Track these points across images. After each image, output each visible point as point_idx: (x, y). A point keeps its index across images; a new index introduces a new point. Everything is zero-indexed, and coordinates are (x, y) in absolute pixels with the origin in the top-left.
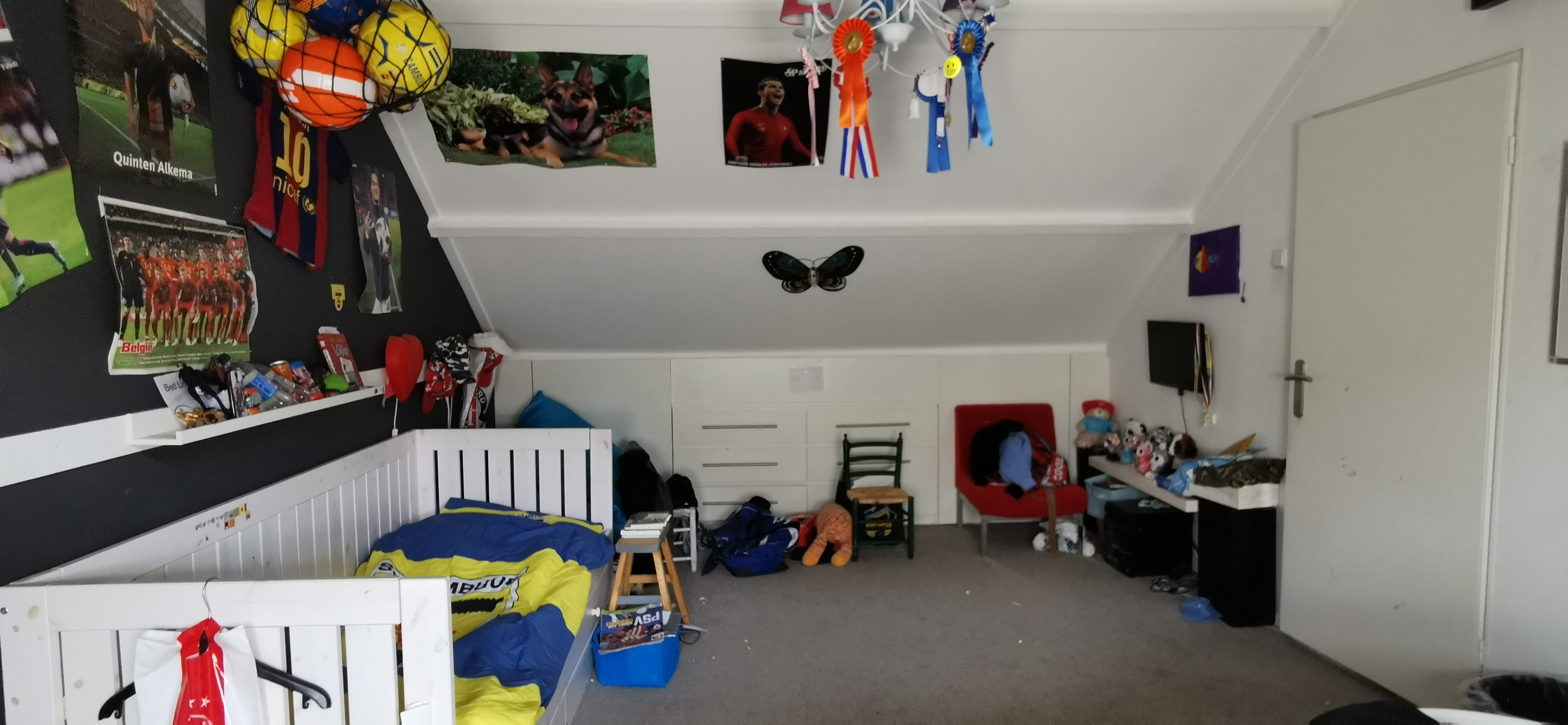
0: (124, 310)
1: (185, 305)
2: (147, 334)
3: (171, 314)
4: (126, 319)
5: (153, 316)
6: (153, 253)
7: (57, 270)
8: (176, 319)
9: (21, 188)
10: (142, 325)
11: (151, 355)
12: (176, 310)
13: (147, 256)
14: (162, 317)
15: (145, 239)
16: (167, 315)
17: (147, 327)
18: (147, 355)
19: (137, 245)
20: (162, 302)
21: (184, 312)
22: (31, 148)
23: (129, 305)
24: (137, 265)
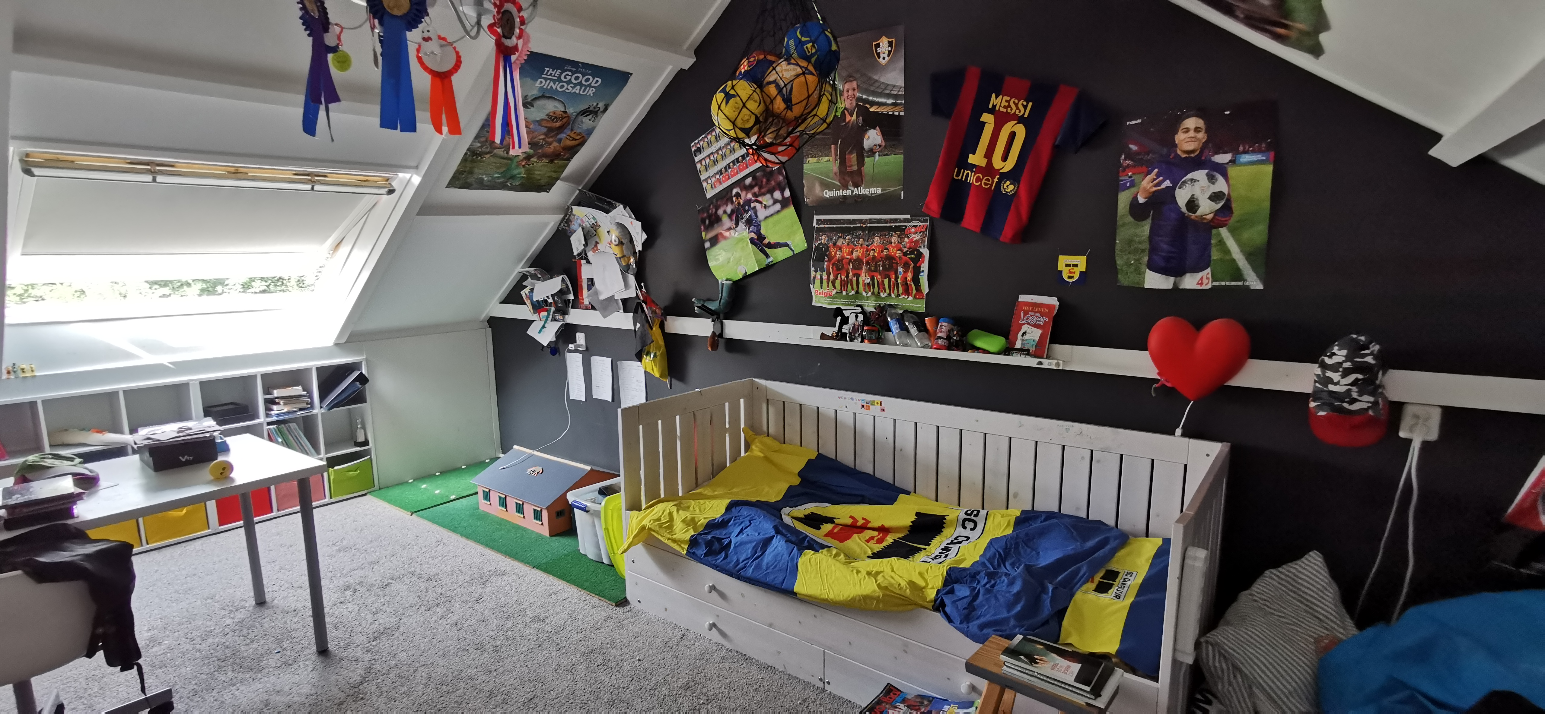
0: (813, 274)
1: (857, 272)
2: (828, 286)
3: (847, 276)
4: (814, 278)
5: (832, 277)
6: (839, 243)
7: (790, 254)
8: (851, 280)
9: (770, 220)
10: (825, 282)
11: (831, 298)
12: (851, 274)
13: (835, 244)
14: (839, 278)
15: (836, 235)
16: (843, 277)
17: (828, 283)
18: (828, 298)
19: (830, 239)
20: (838, 269)
21: (858, 276)
22: (776, 201)
23: (816, 271)
24: (827, 249)
